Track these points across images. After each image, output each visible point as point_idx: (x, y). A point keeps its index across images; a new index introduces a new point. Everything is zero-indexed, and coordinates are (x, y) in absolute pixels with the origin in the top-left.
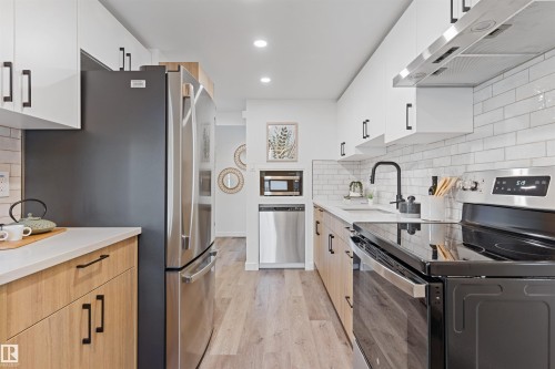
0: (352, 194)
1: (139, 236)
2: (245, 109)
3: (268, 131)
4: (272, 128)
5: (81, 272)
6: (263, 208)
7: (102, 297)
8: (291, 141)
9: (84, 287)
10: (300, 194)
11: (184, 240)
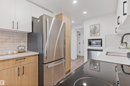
0: (121, 47)
1: (39, 55)
2: (84, 23)
3: (90, 27)
4: (91, 27)
5: (17, 61)
6: (89, 50)
7: (23, 67)
8: (98, 30)
9: (19, 64)
10: (102, 46)
11: (46, 57)
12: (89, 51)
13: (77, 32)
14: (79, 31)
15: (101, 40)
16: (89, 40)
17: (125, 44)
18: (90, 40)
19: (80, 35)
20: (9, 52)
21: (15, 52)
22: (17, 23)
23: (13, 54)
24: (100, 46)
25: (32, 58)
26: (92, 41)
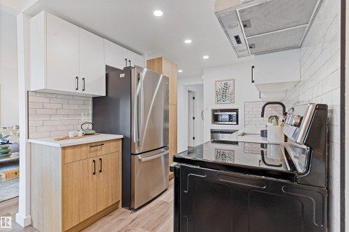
1: (122, 139)
3: (216, 85)
4: (218, 84)
5: (92, 149)
6: (213, 132)
7: (100, 159)
8: (230, 90)
9: (94, 154)
10: (237, 124)
11: (138, 142)
12: (215, 134)
13: (189, 91)
14: (191, 89)
15: (236, 110)
16: (214, 111)
17: (275, 119)
18: (216, 111)
19: (194, 98)
20: (71, 134)
21: (80, 133)
22: (84, 79)
23: (76, 137)
24: (235, 123)
25: (112, 144)
26: (220, 113)
